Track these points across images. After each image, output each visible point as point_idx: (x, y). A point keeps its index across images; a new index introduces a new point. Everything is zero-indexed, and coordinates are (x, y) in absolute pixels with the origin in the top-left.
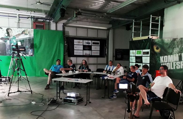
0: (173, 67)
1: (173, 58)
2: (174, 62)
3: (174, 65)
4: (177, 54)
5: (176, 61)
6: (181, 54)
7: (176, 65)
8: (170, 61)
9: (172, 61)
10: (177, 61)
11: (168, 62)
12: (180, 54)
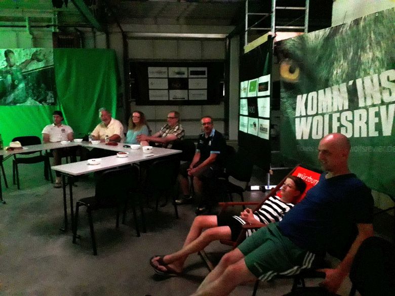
0: (330, 131)
2: (336, 112)
3: (335, 125)
6: (354, 84)
7: (338, 124)
8: (324, 111)
9: (330, 110)
10: (343, 111)
11: (317, 114)
12: (351, 83)
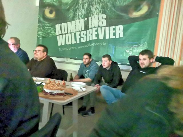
0: (76, 40)
1: (75, 25)
2: (78, 32)
3: (78, 37)
4: (82, 19)
5: (80, 30)
6: (88, 19)
7: (80, 37)
8: (72, 32)
9: (74, 31)
10: (82, 31)
11: (68, 33)
12: (86, 19)
